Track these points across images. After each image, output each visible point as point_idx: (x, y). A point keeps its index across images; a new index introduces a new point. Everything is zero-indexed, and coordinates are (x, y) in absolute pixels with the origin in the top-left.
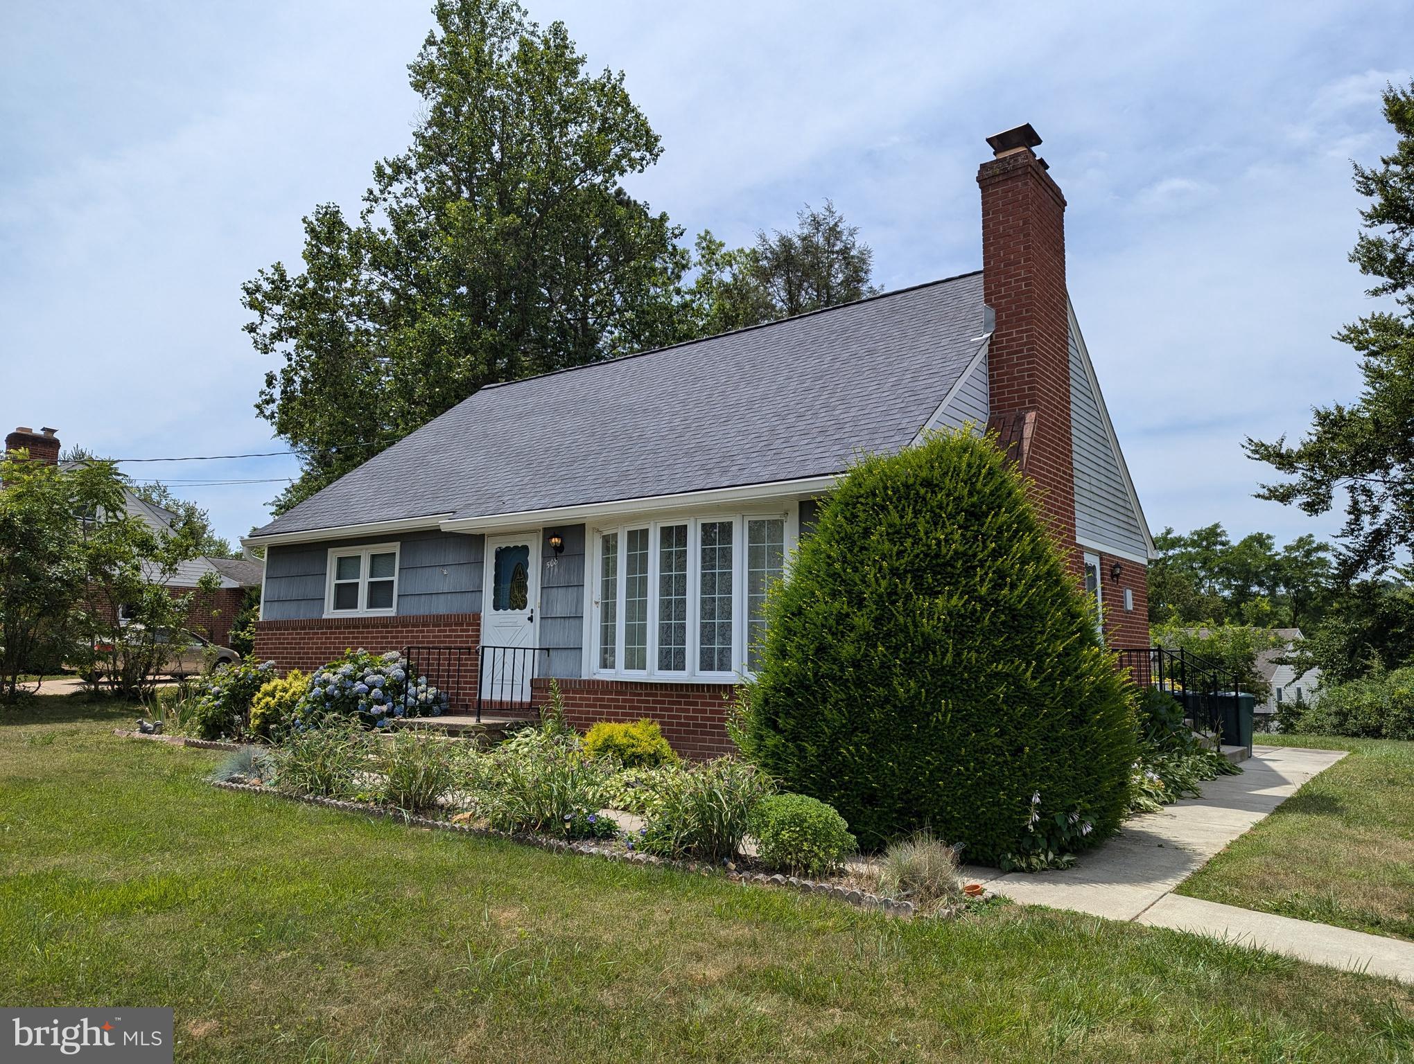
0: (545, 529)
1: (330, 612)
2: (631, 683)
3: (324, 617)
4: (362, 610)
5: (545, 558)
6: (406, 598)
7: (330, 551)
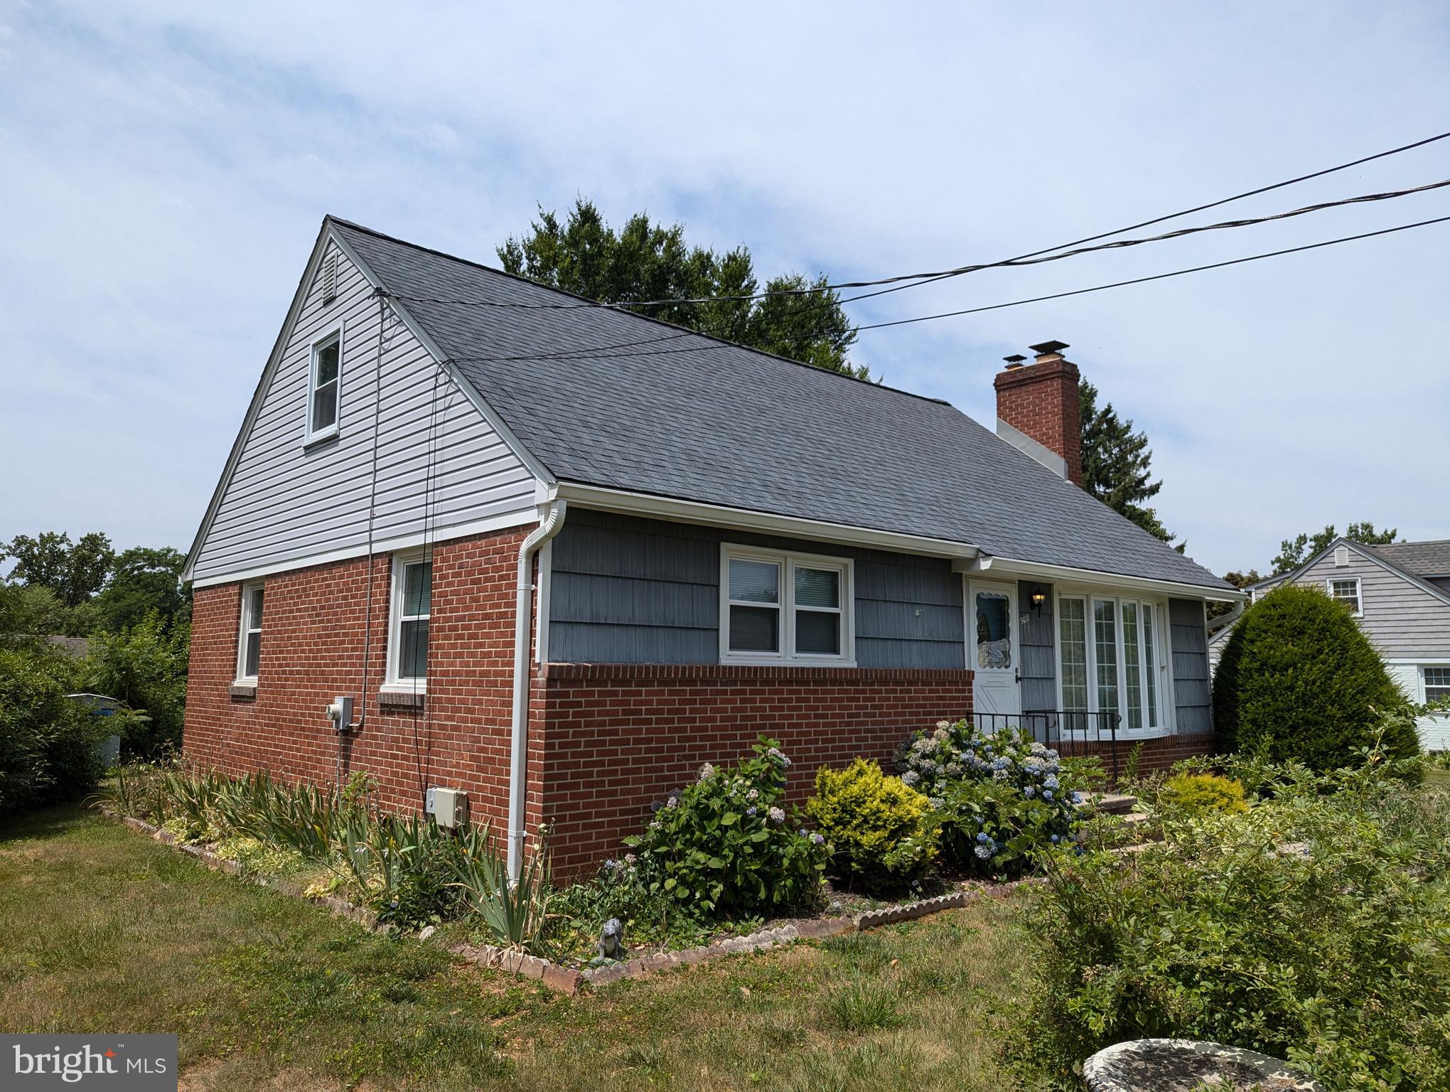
1: (726, 653)
3: (723, 661)
4: (788, 655)
5: (1023, 614)
6: (865, 643)
7: (724, 546)
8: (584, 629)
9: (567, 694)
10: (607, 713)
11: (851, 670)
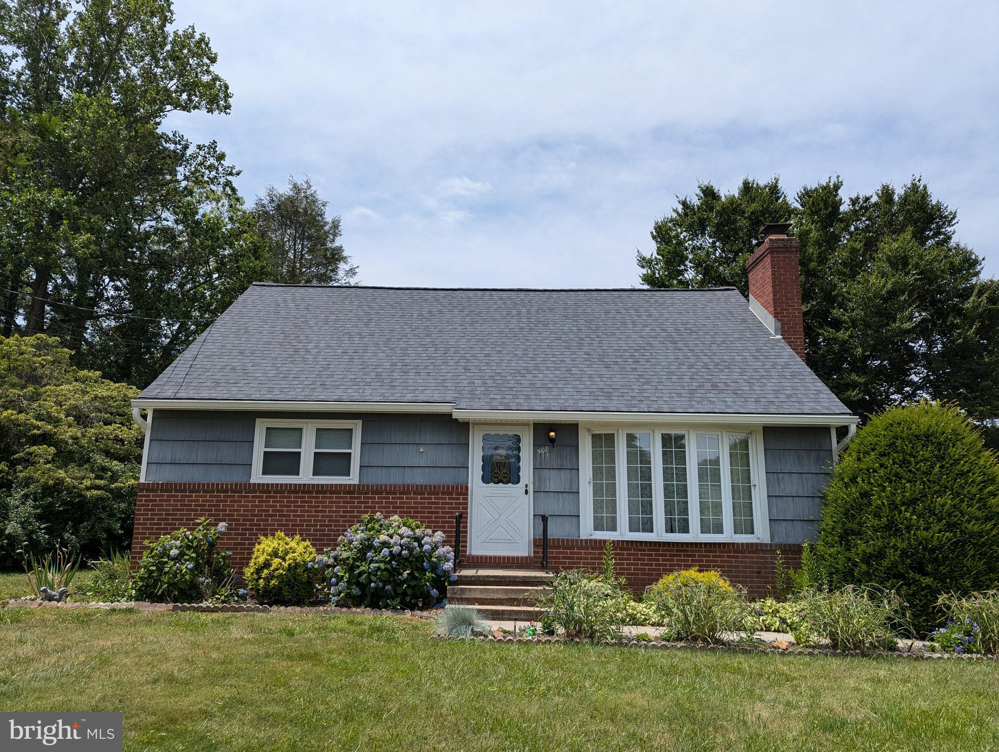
0: (535, 424)
1: (257, 476)
2: (636, 542)
3: (252, 481)
4: (306, 476)
5: (536, 446)
6: (370, 469)
7: (258, 421)
8: (168, 466)
9: (149, 496)
10: (171, 505)
11: (354, 485)
